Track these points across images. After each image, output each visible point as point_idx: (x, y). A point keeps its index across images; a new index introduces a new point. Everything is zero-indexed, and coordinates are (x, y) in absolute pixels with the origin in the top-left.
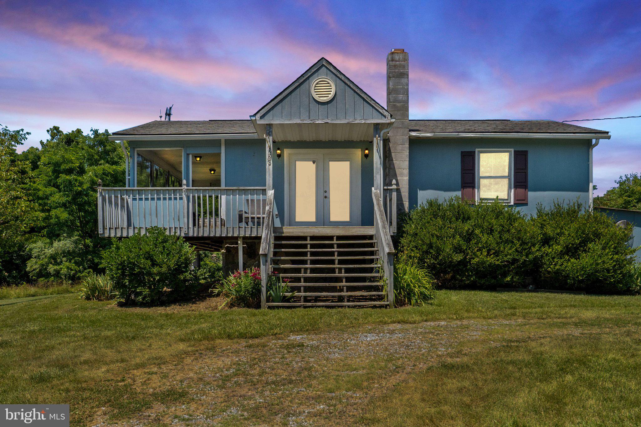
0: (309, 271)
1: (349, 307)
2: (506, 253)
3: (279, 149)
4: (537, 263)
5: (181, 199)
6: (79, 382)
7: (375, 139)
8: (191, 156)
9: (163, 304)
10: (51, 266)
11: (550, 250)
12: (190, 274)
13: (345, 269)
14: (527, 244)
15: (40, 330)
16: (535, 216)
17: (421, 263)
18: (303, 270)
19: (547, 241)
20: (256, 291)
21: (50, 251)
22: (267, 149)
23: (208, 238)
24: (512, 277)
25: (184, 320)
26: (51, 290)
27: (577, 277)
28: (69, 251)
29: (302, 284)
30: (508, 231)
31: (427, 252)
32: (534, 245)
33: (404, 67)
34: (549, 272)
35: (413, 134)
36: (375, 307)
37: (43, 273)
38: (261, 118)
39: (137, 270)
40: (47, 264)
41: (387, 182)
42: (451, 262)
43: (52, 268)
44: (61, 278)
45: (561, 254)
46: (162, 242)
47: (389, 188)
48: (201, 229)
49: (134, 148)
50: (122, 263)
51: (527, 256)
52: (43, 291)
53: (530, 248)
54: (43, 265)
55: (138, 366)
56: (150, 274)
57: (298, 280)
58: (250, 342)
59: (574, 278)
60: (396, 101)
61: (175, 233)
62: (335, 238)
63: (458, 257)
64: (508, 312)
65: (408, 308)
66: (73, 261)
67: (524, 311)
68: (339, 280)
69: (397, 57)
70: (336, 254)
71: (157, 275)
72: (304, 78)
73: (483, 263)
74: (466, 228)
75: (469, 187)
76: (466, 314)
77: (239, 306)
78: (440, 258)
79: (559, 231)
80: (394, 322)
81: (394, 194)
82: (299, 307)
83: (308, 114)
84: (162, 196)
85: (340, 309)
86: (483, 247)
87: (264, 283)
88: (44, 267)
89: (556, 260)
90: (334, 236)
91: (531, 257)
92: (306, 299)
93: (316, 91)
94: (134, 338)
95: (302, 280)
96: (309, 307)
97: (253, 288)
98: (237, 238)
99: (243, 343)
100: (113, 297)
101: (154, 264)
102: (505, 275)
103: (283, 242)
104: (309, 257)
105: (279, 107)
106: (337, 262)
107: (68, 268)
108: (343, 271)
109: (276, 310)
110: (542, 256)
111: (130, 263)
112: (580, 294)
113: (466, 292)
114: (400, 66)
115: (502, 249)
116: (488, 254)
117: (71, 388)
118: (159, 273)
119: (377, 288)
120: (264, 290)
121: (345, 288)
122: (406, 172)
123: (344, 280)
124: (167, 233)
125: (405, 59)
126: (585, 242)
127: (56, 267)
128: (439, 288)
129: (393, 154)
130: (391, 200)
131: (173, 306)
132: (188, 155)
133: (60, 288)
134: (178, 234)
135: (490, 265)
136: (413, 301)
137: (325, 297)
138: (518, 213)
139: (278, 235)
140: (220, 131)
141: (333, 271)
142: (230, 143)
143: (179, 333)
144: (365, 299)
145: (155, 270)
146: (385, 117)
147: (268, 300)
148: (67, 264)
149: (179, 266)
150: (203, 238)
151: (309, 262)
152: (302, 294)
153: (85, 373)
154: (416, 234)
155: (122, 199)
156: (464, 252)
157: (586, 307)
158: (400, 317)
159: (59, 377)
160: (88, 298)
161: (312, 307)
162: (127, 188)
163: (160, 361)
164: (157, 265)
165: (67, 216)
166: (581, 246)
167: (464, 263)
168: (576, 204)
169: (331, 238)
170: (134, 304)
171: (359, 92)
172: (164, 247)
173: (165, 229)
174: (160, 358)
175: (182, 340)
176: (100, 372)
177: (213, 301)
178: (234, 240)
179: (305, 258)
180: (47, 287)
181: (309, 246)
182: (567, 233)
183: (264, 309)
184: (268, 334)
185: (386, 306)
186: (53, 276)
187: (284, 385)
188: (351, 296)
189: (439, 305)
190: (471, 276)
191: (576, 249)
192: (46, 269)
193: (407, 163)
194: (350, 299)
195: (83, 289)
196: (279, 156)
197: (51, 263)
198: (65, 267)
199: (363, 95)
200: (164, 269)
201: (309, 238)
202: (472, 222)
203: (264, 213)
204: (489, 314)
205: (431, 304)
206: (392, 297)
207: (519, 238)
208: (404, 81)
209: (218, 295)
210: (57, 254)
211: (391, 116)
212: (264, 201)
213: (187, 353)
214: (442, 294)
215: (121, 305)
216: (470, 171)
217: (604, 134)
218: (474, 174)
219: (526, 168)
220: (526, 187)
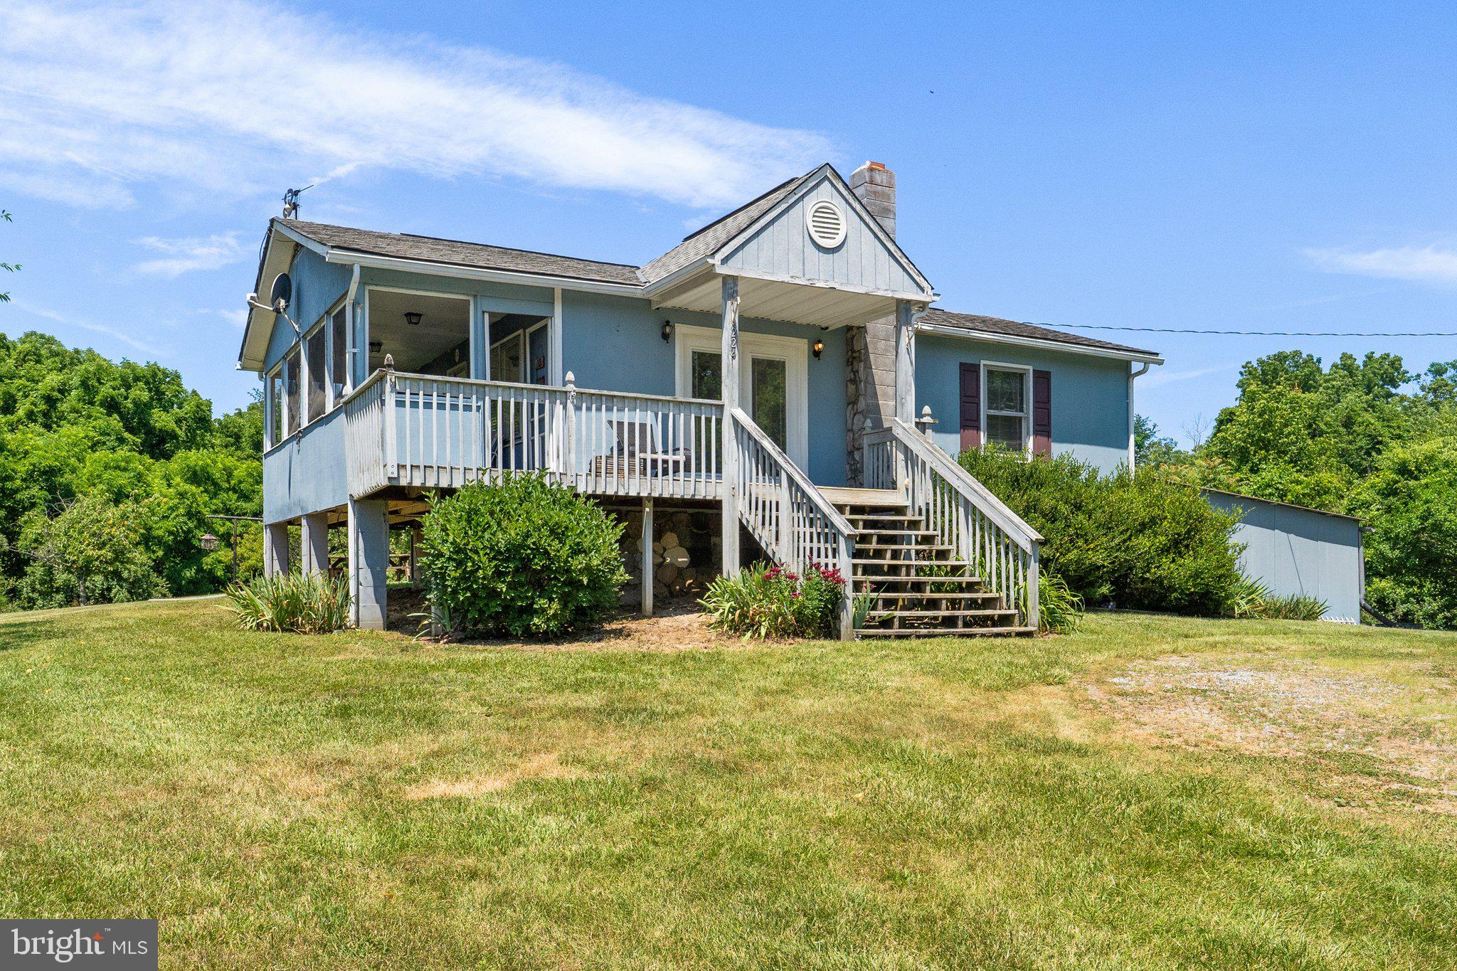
1: (983, 635)
3: (668, 324)
8: (487, 316)
33: (890, 198)
34: (1147, 580)
38: (725, 261)
49: (364, 284)
62: (848, 508)
69: (878, 178)
72: (797, 197)
75: (971, 427)
83: (801, 267)
87: (849, 590)
90: (846, 505)
93: (815, 219)
114: (883, 195)
121: (946, 603)
125: (890, 183)
129: (872, 357)
132: (482, 313)
142: (571, 298)
146: (923, 290)
147: (854, 622)
183: (847, 640)
185: (1028, 634)
196: (667, 336)
199: (889, 245)
216: (973, 400)
217: (1151, 357)
218: (978, 404)
219: (1049, 401)
220: (1049, 436)
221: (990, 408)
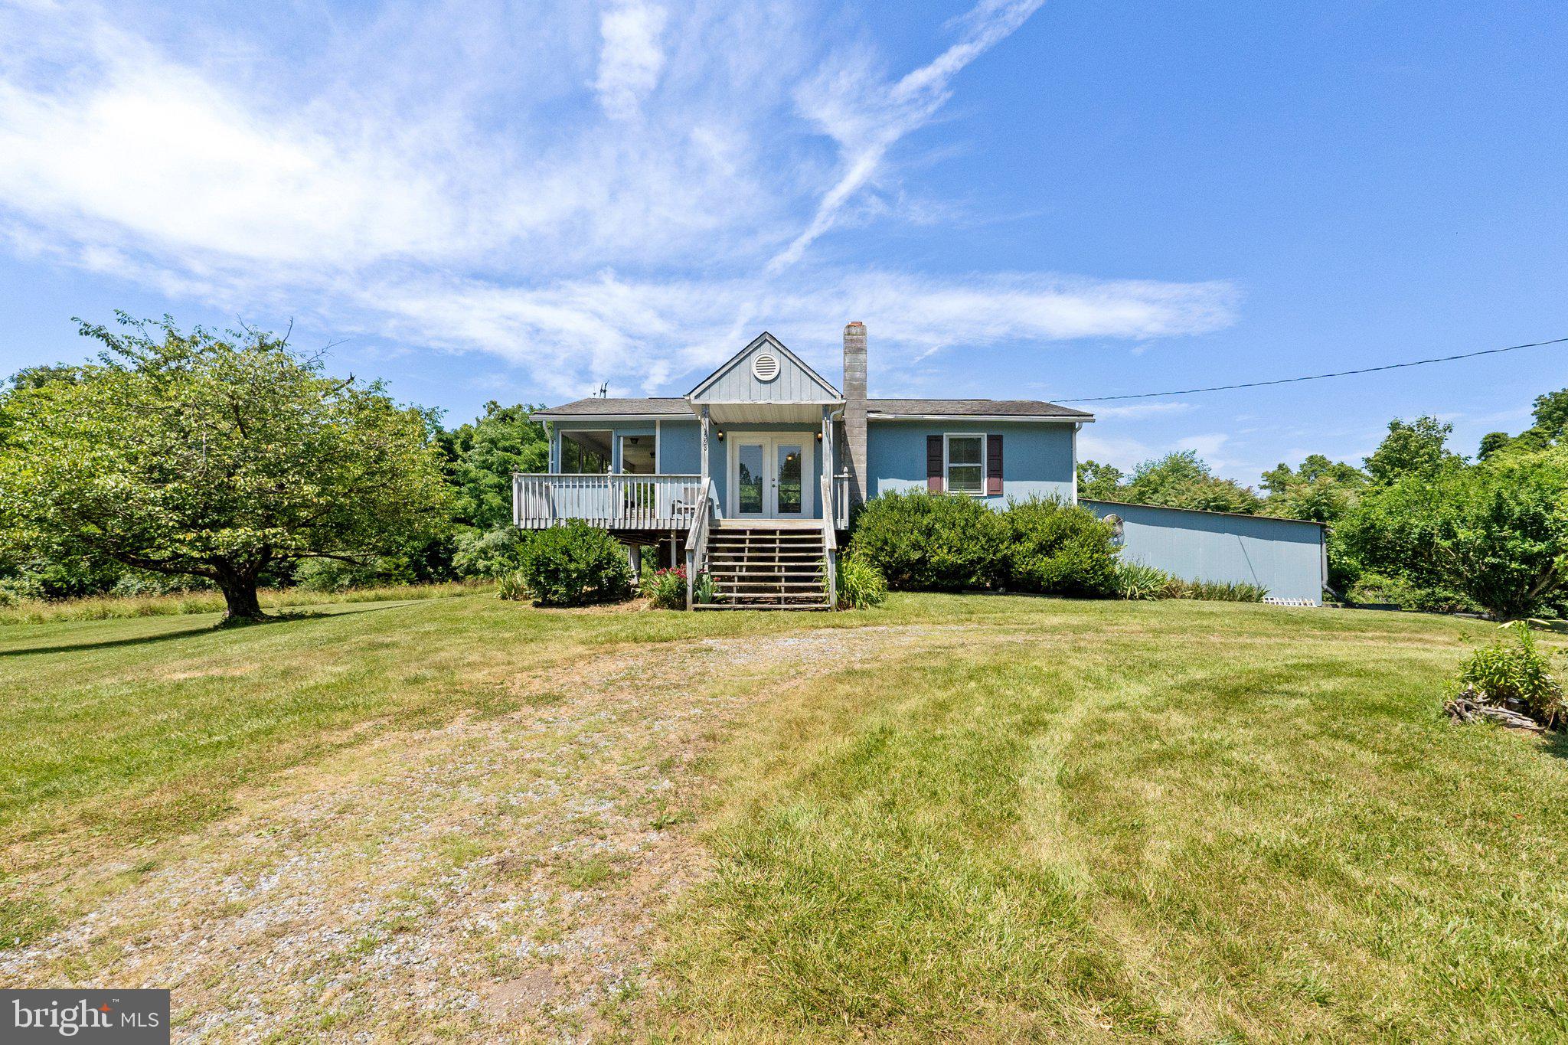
0: (744, 569)
1: (785, 609)
2: (970, 551)
3: (720, 432)
4: (1007, 562)
5: (606, 486)
6: (454, 684)
7: (824, 422)
8: (622, 438)
9: (583, 604)
10: (481, 560)
11: (1021, 548)
12: (613, 570)
13: (785, 567)
14: (994, 540)
15: (436, 631)
16: (1006, 510)
17: (873, 559)
18: (737, 568)
19: (1018, 537)
20: (682, 591)
21: (480, 544)
22: (703, 432)
23: (637, 531)
24: (978, 578)
25: (596, 622)
26: (479, 589)
27: (1052, 578)
28: (503, 543)
29: (783, 583)
30: (974, 525)
31: (882, 549)
32: (1002, 542)
33: (862, 342)
34: (1020, 573)
35: (872, 415)
36: (817, 610)
37: (471, 570)
38: (696, 397)
39: (552, 566)
40: (477, 559)
41: (837, 470)
42: (909, 560)
43: (481, 564)
44: (492, 575)
45: (1035, 552)
46: (582, 535)
47: (840, 476)
48: (628, 521)
49: (558, 429)
50: (537, 559)
51: (994, 554)
52: (467, 590)
53: (998, 545)
54: (471, 560)
55: (523, 670)
56: (566, 570)
57: (730, 579)
58: (658, 645)
59: (1048, 580)
60: (852, 379)
61: (599, 524)
62: (778, 532)
63: (916, 555)
64: (963, 617)
65: (851, 611)
66: (506, 556)
67: (982, 615)
68: (777, 579)
69: (853, 330)
70: (777, 550)
71: (574, 571)
72: (747, 354)
73: (945, 561)
74: (925, 522)
75: (936, 476)
76: (915, 619)
77: (662, 607)
78: (896, 556)
79: (1031, 526)
80: (828, 627)
81: (846, 484)
82: (729, 609)
83: (748, 394)
84: (584, 484)
85: (774, 612)
86: (944, 544)
87: (690, 582)
88: (472, 562)
89: (1027, 559)
90: (777, 530)
91: (999, 555)
92: (740, 601)
93: (758, 365)
94: (532, 640)
95: (736, 579)
96: (739, 609)
97: (678, 587)
98: (669, 531)
99: (649, 646)
100: (527, 598)
101: (571, 560)
102: (970, 575)
103: (719, 536)
104: (747, 554)
105: (716, 385)
106: (777, 559)
107: (500, 563)
108: (783, 569)
109: (703, 612)
110: (1013, 555)
111: (546, 558)
112: (1055, 598)
113: (926, 595)
114: (858, 340)
115: (966, 546)
116: (949, 552)
117: (442, 690)
118: (577, 570)
119: (817, 589)
120: (690, 589)
121: (783, 588)
122: (864, 458)
123: (783, 579)
124: (590, 525)
125: (863, 332)
126: (1060, 538)
127: (486, 563)
128: (892, 588)
130: (842, 492)
131: (592, 607)
132: (619, 437)
133: (490, 587)
134: (602, 526)
135: (952, 564)
136: (858, 603)
137: (765, 598)
138: (986, 506)
139: (714, 528)
140: (654, 411)
141: (771, 569)
142: (666, 425)
143: (584, 635)
144: (809, 600)
145: (572, 566)
146: (836, 397)
147: (696, 600)
148: (500, 558)
149: (601, 562)
150: (630, 531)
151: (745, 559)
152: (735, 595)
153: (464, 675)
154: (870, 529)
155: (547, 488)
156: (922, 549)
157: (1055, 613)
158: (837, 621)
159: (434, 679)
160: (504, 598)
161: (743, 609)
162: (550, 474)
163: (550, 665)
164: (575, 560)
165: (500, 502)
166: (1057, 544)
167: (922, 561)
168: (1054, 496)
169: (773, 532)
170: (550, 604)
171: (806, 369)
172: (584, 540)
173: (587, 520)
174: (552, 661)
175: (583, 643)
176: (480, 676)
177: (635, 603)
178: (666, 533)
179: (742, 554)
180: (475, 586)
181: (747, 541)
182: (1040, 528)
183: (689, 612)
184: (680, 639)
185: (825, 610)
186: (483, 572)
187: (667, 690)
188: (788, 598)
189: (887, 609)
190: (932, 576)
191: (1052, 546)
192: (475, 565)
193: (865, 449)
194: (787, 600)
195: (499, 586)
196: (721, 439)
197: (481, 558)
198: (497, 560)
199: (810, 373)
200: (582, 566)
201: (748, 532)
202: (932, 515)
203: (693, 503)
204: (940, 618)
205: (879, 607)
206: (834, 599)
207: (986, 534)
208: (862, 356)
209: (641, 596)
210: (488, 547)
211: (842, 396)
212: (699, 489)
213: (582, 657)
214: (895, 598)
215: (537, 605)
216: (937, 458)
217: (1088, 417)
218: (942, 461)
219: (1001, 454)
220: (1001, 476)
221: (950, 462)
